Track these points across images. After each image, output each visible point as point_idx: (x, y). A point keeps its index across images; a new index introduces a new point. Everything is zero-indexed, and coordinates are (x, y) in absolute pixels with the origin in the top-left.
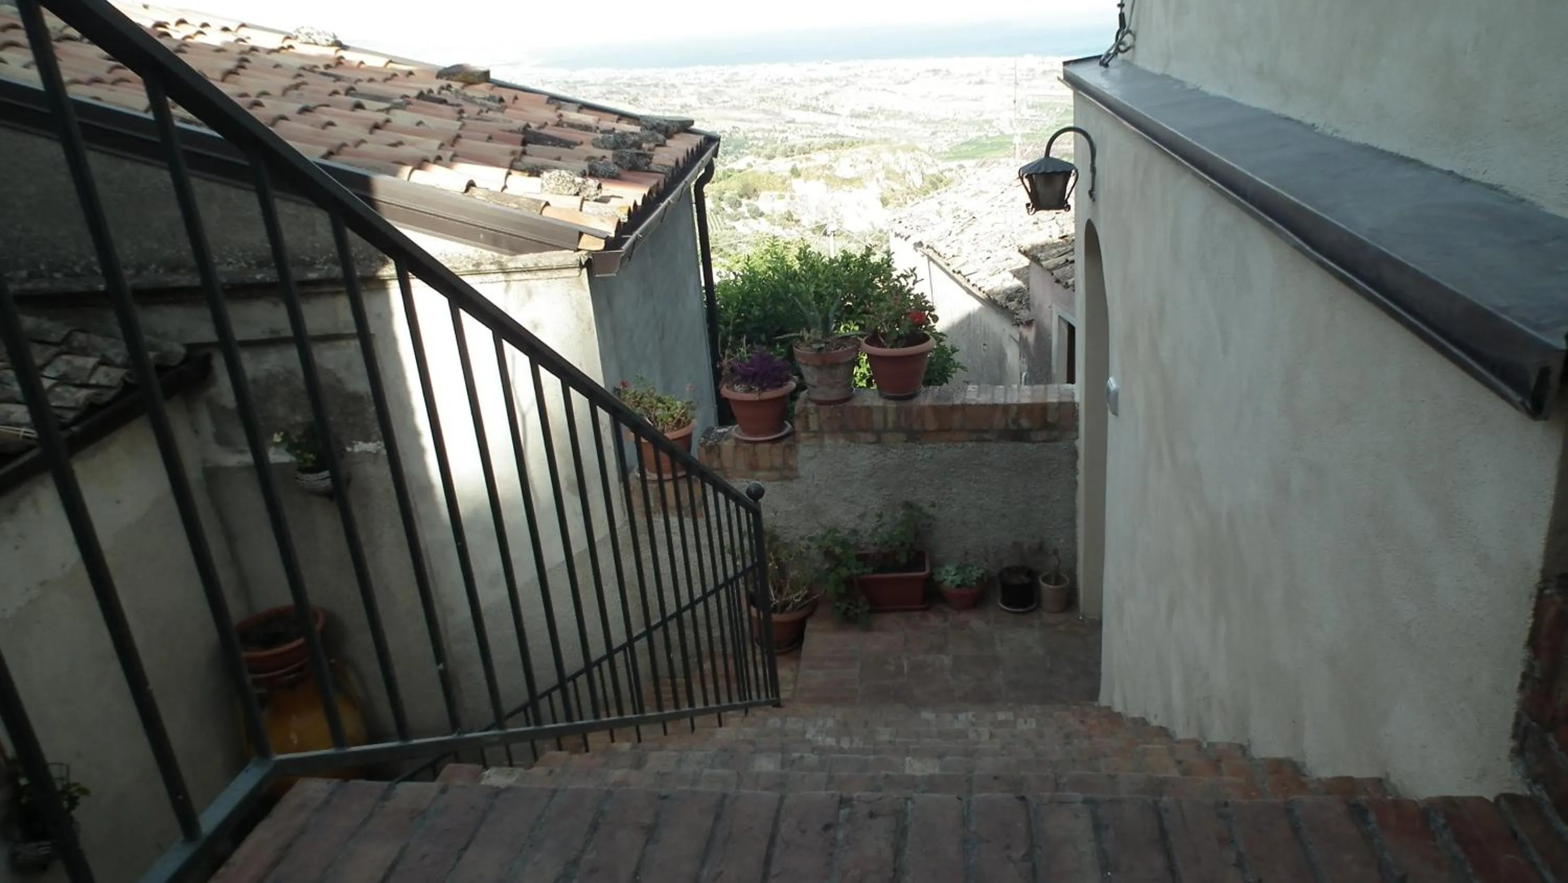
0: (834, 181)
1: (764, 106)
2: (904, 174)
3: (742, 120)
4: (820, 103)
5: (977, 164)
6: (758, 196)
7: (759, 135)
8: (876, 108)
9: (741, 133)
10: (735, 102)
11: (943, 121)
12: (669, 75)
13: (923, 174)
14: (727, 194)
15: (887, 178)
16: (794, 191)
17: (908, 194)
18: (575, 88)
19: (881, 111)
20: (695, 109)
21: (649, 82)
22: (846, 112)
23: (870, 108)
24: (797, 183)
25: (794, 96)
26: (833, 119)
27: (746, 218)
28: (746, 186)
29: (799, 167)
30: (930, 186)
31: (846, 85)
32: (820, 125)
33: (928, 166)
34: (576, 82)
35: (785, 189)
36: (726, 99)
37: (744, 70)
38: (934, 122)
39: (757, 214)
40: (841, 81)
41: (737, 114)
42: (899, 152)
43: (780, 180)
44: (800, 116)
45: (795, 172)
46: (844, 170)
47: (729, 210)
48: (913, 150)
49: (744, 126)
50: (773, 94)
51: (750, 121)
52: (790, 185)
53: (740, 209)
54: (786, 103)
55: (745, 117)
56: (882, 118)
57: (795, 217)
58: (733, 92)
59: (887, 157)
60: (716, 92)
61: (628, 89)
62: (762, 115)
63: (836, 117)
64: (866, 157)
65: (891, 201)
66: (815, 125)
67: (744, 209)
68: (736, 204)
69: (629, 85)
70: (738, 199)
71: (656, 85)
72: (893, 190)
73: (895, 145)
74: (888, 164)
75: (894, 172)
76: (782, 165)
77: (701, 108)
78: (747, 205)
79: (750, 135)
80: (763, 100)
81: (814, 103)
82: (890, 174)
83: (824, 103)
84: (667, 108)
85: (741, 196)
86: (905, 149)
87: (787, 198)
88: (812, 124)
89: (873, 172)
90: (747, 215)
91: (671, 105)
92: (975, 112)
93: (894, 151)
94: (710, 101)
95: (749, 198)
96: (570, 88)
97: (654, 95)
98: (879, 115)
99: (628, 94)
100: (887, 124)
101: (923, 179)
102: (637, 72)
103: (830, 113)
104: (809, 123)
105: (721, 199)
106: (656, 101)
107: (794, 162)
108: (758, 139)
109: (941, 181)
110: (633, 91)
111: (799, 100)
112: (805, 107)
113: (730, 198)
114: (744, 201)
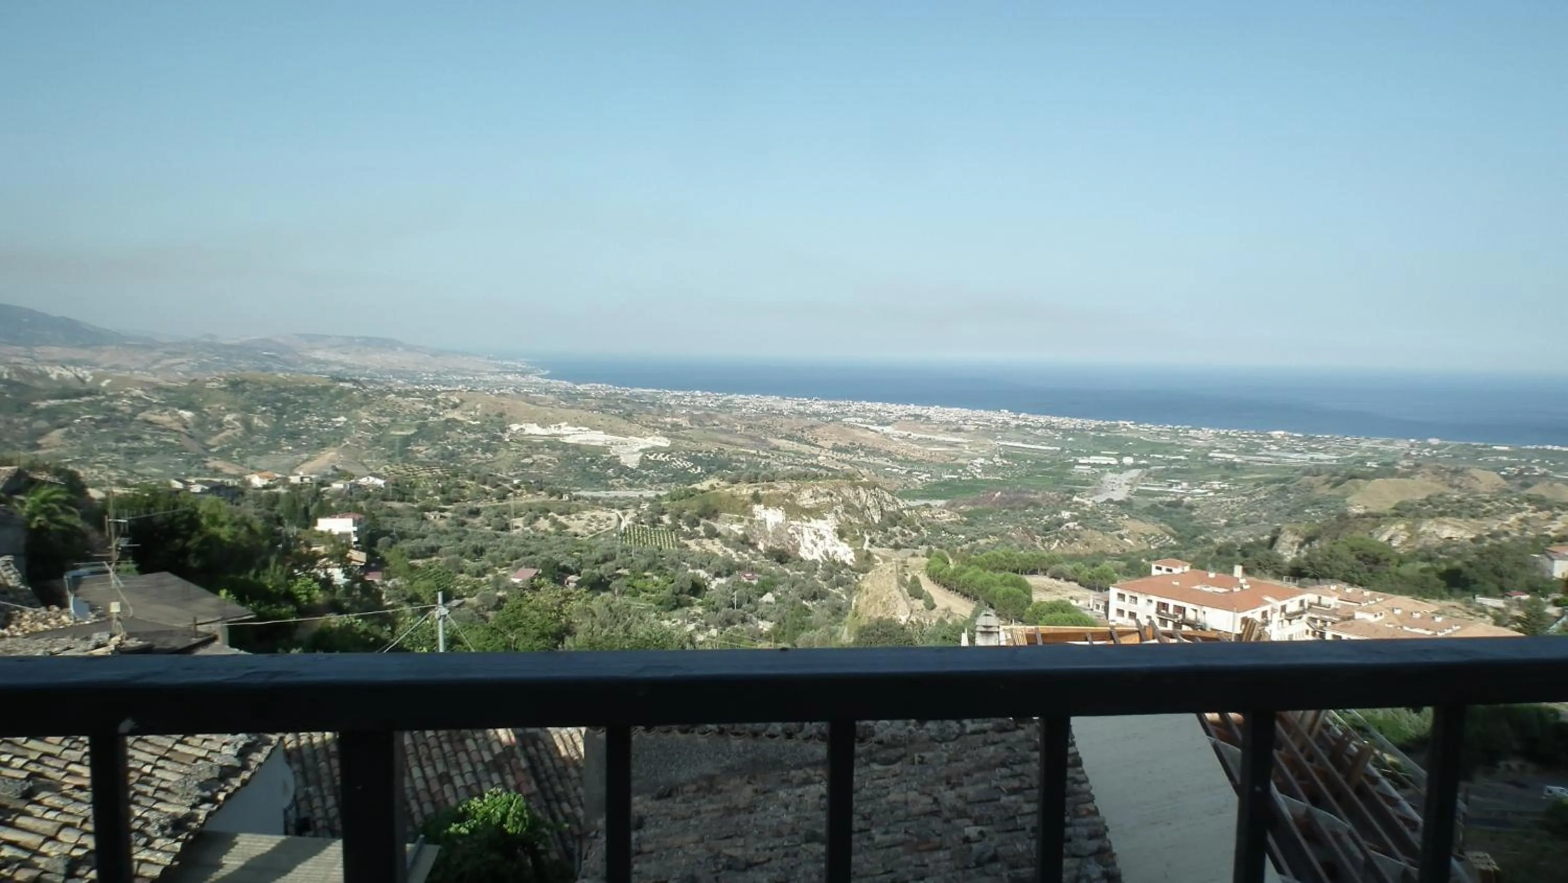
0: (794, 511)
1: (751, 432)
2: (863, 510)
3: (727, 443)
4: (805, 434)
5: (947, 504)
6: (717, 517)
7: (743, 459)
8: (858, 444)
9: (726, 455)
10: (724, 427)
11: (919, 462)
12: (668, 396)
13: (882, 510)
14: (687, 513)
15: (846, 511)
16: (754, 516)
17: (865, 528)
18: (576, 399)
19: (862, 448)
20: (685, 429)
21: (647, 400)
22: (829, 444)
23: (851, 444)
24: (757, 508)
25: (781, 426)
26: (816, 451)
27: (702, 537)
28: (707, 506)
29: (761, 492)
30: (888, 523)
31: (833, 421)
32: (803, 454)
33: (888, 504)
34: (577, 394)
35: (745, 513)
36: (716, 422)
37: (738, 399)
38: (910, 462)
39: (712, 534)
40: (827, 416)
41: (724, 437)
42: (861, 490)
43: (740, 504)
44: (784, 443)
45: (756, 498)
46: (806, 499)
47: (686, 528)
48: (874, 488)
49: (729, 449)
50: (761, 422)
51: (736, 445)
52: (751, 509)
53: (697, 529)
54: (772, 432)
55: (732, 440)
56: (862, 454)
57: (752, 541)
58: (723, 417)
59: (848, 492)
60: (708, 415)
61: (624, 405)
62: (749, 441)
63: (819, 449)
64: (827, 490)
65: (848, 533)
66: (798, 454)
67: (700, 529)
68: (694, 523)
69: (626, 401)
70: (697, 518)
71: (653, 404)
72: (851, 524)
73: (856, 481)
74: (848, 498)
75: (852, 506)
76: (745, 490)
77: (691, 429)
78: (704, 525)
79: (735, 457)
80: (750, 427)
81: (799, 434)
82: (849, 508)
83: (808, 435)
84: (658, 425)
85: (701, 516)
86: (866, 486)
87: (746, 523)
88: (795, 453)
89: (833, 504)
90: (702, 534)
91: (662, 423)
92: (950, 456)
93: (854, 487)
94: (701, 423)
95: (708, 519)
96: (571, 398)
97: (649, 412)
98: (859, 451)
99: (624, 408)
100: (866, 460)
101: (882, 515)
102: (638, 390)
103: (813, 445)
104: (792, 452)
105: (679, 517)
106: (650, 418)
107: (756, 489)
108: (743, 462)
109: (900, 519)
110: (629, 407)
111: (785, 430)
112: (789, 437)
113: (688, 517)
114: (703, 521)
